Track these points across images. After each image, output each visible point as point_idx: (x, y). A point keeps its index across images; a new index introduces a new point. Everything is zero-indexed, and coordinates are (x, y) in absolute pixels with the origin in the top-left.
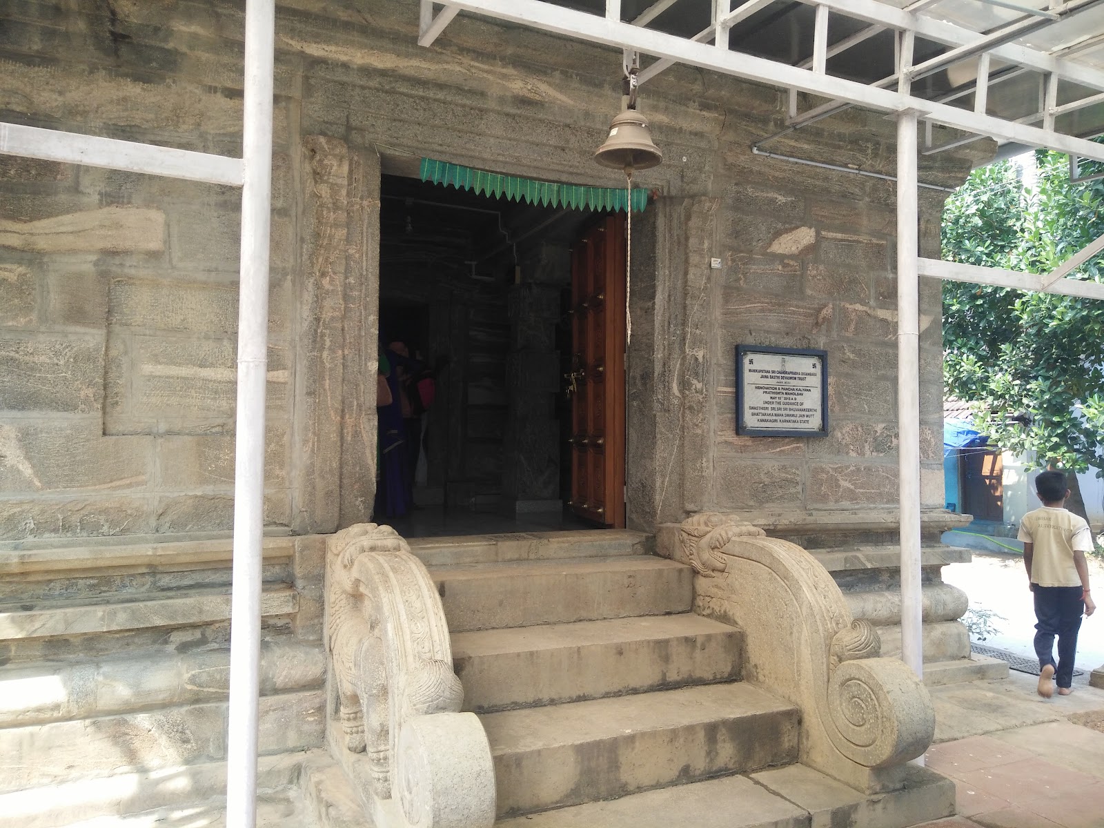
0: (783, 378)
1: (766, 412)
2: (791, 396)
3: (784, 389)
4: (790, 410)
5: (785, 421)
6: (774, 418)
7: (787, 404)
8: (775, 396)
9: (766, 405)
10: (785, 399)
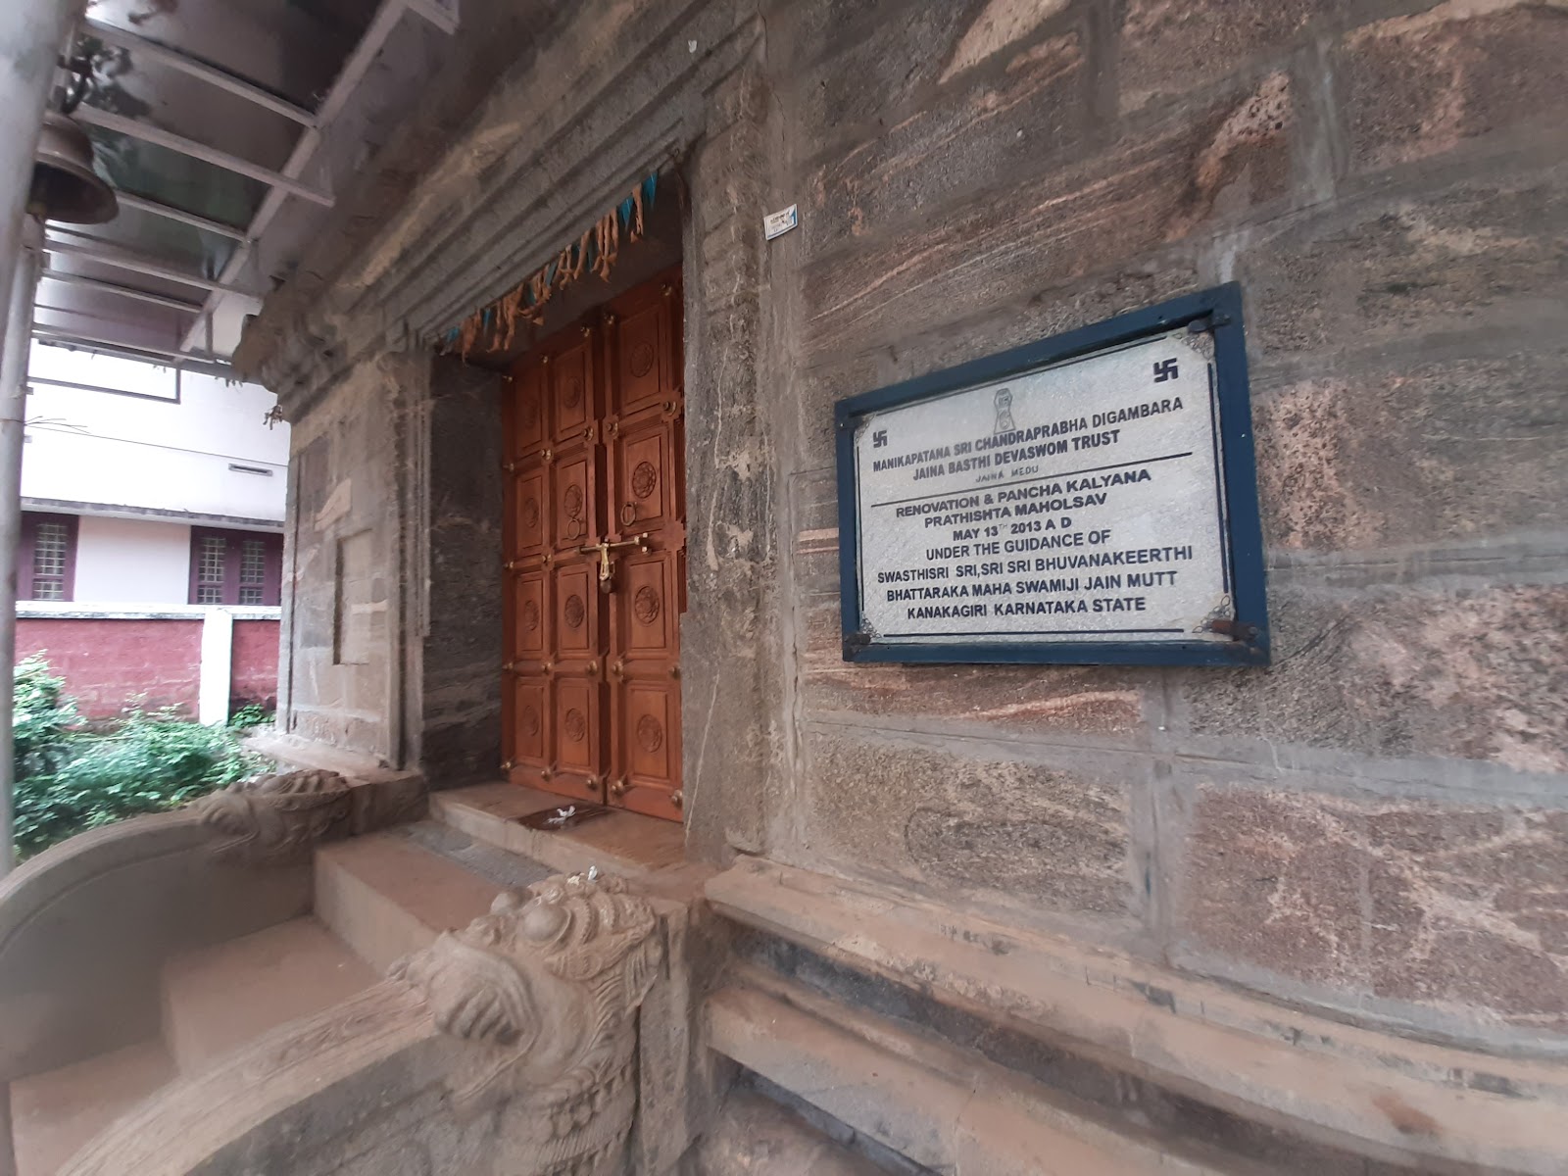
0: (1002, 459)
1: (940, 583)
2: (1044, 517)
3: (1011, 496)
4: (1041, 565)
5: (1020, 608)
6: (972, 600)
7: (1029, 545)
8: (973, 525)
9: (938, 563)
10: (1017, 529)
